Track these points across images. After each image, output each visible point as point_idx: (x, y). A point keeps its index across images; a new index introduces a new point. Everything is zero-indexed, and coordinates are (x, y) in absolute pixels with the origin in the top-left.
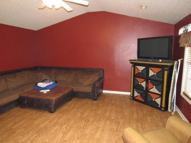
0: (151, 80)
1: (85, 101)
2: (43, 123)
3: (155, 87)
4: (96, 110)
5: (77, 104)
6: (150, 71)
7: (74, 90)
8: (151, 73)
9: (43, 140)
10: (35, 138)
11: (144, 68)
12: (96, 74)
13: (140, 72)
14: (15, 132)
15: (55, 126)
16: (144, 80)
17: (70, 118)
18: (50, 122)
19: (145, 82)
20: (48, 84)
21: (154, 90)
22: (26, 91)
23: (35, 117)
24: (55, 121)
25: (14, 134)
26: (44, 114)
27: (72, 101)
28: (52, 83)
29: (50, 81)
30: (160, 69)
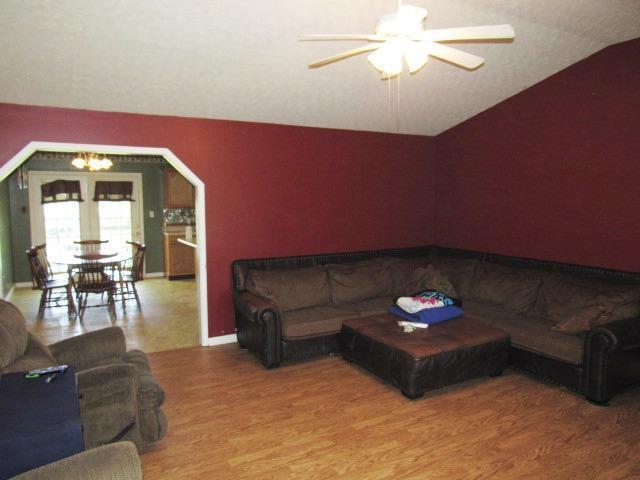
1: (549, 392)
2: (365, 418)
4: (567, 441)
5: (512, 395)
7: (513, 341)
9: (333, 465)
10: (320, 450)
12: (626, 296)
14: (291, 417)
15: (390, 440)
17: (453, 434)
18: (386, 422)
20: (428, 306)
22: (364, 314)
23: (359, 395)
24: (400, 425)
25: (287, 421)
26: (386, 395)
27: (500, 380)
28: (440, 304)
29: (437, 299)
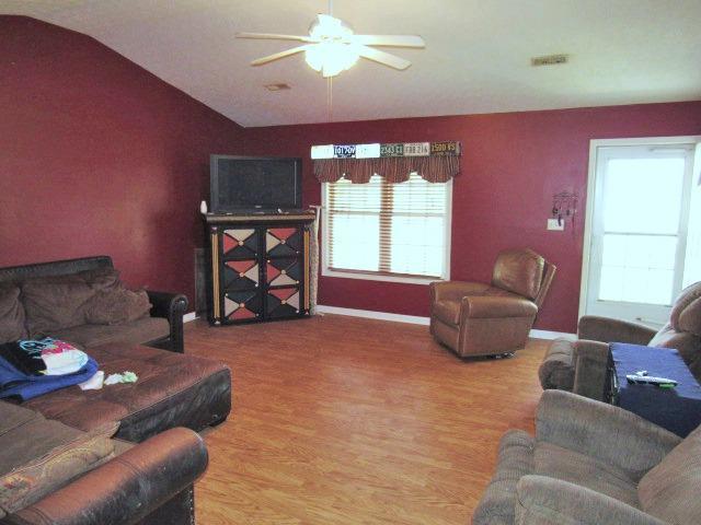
0: (272, 258)
3: (283, 272)
6: (269, 237)
8: (271, 242)
11: (251, 231)
13: (241, 243)
16: (253, 262)
19: (257, 266)
21: (283, 279)
30: (293, 230)
